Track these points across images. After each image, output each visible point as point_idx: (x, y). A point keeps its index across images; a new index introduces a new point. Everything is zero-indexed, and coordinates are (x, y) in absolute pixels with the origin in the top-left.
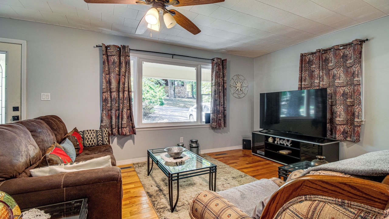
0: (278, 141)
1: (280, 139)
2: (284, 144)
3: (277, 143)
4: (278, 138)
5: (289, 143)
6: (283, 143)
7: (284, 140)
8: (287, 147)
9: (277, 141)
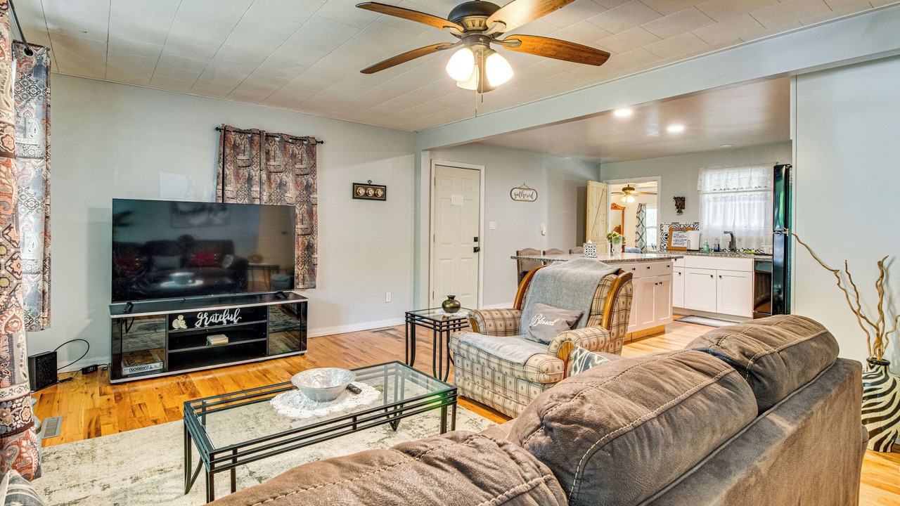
0: (204, 320)
1: (210, 314)
2: (221, 323)
3: (203, 325)
4: (204, 312)
5: (235, 316)
6: (220, 320)
7: (221, 312)
8: (231, 325)
9: (201, 321)
